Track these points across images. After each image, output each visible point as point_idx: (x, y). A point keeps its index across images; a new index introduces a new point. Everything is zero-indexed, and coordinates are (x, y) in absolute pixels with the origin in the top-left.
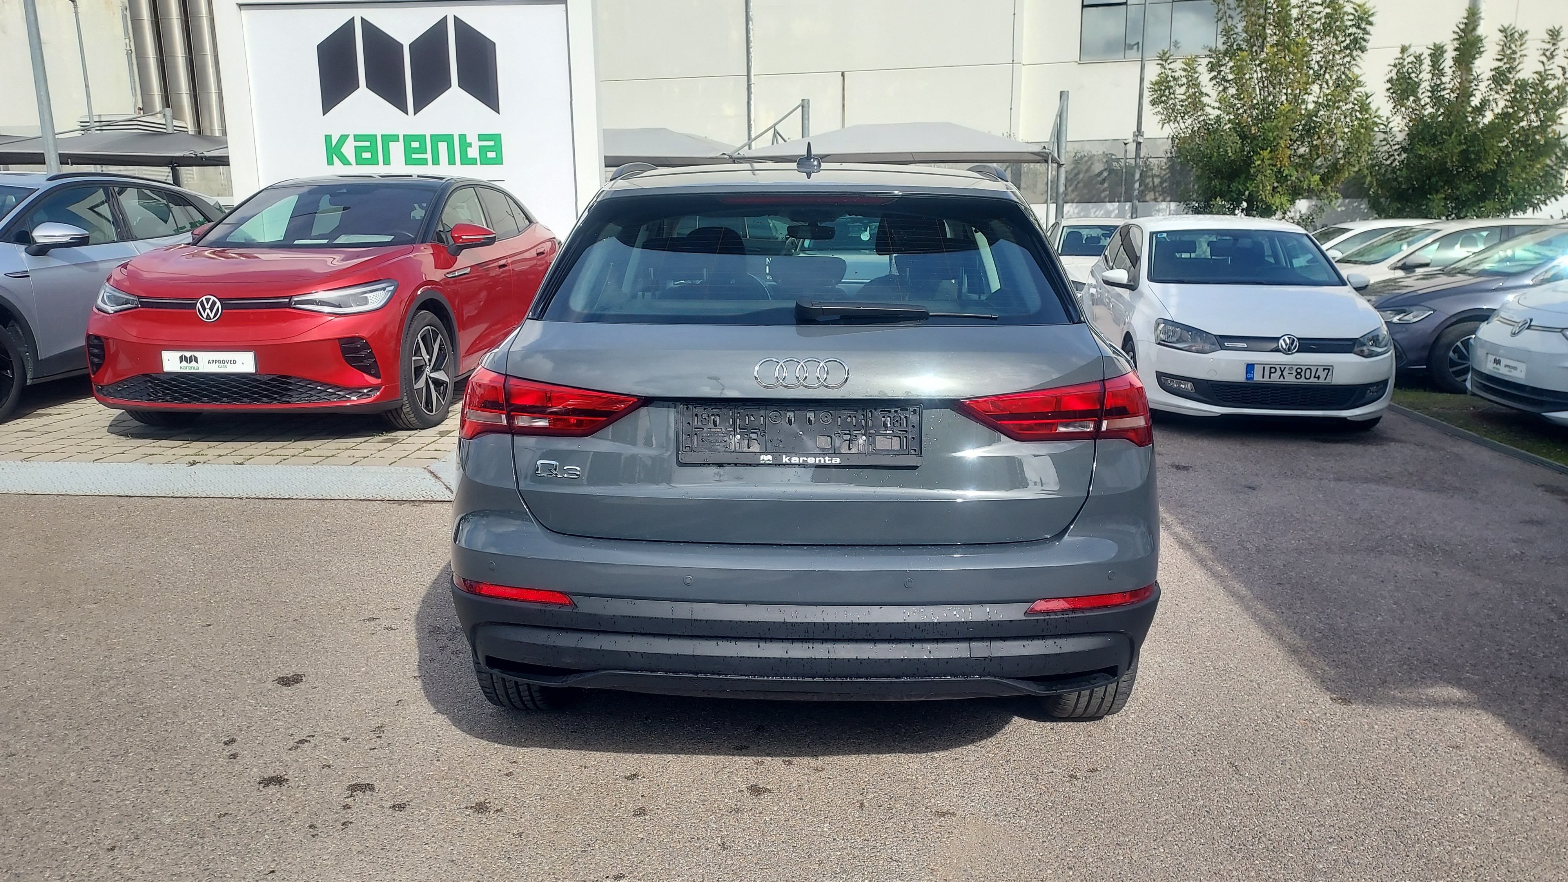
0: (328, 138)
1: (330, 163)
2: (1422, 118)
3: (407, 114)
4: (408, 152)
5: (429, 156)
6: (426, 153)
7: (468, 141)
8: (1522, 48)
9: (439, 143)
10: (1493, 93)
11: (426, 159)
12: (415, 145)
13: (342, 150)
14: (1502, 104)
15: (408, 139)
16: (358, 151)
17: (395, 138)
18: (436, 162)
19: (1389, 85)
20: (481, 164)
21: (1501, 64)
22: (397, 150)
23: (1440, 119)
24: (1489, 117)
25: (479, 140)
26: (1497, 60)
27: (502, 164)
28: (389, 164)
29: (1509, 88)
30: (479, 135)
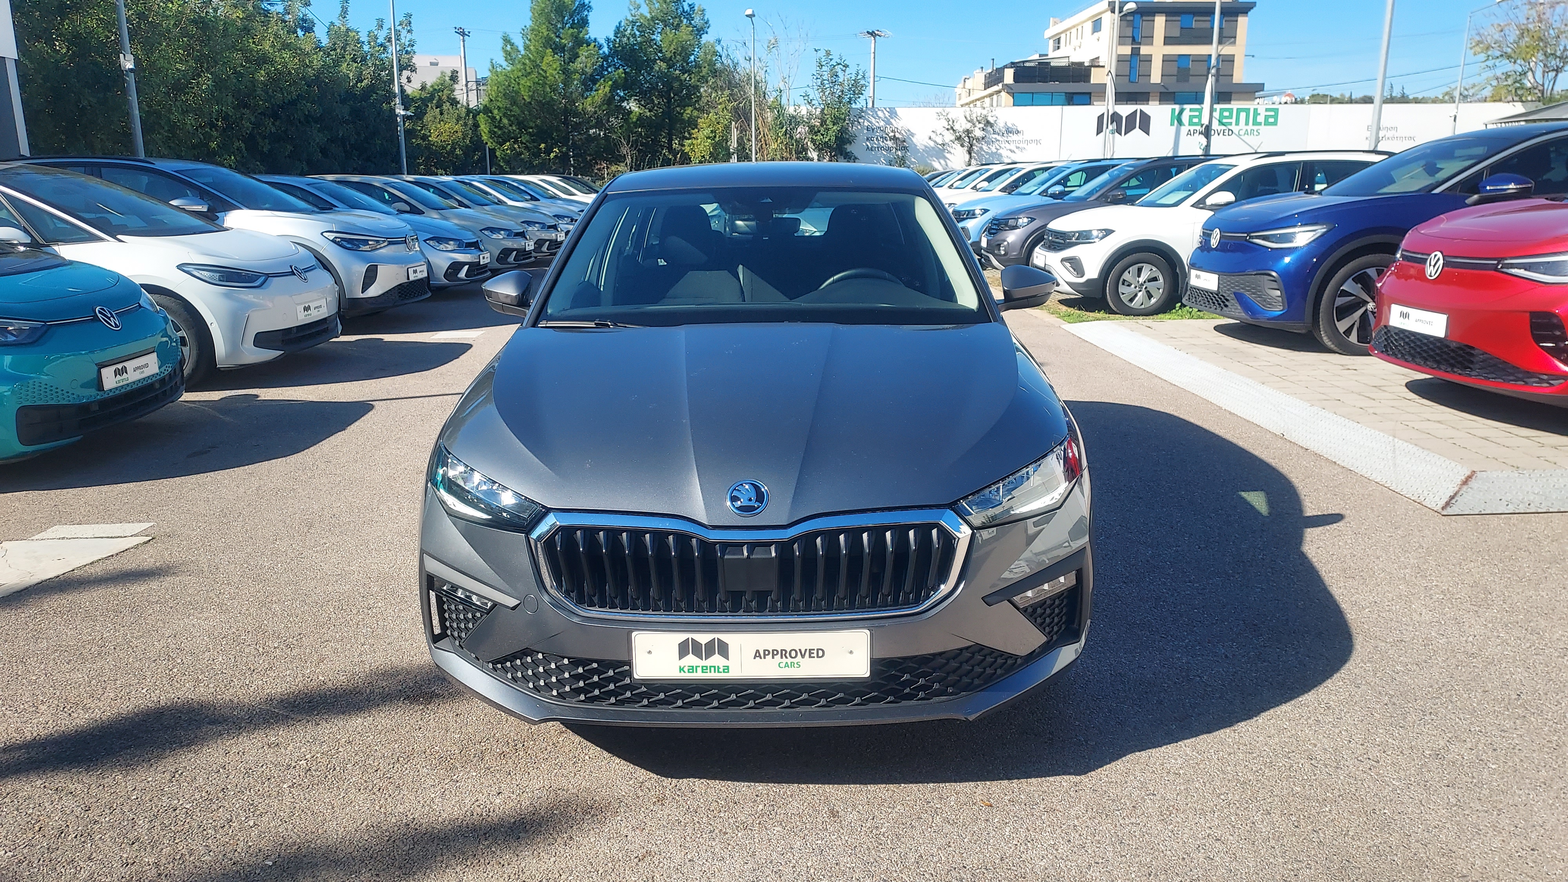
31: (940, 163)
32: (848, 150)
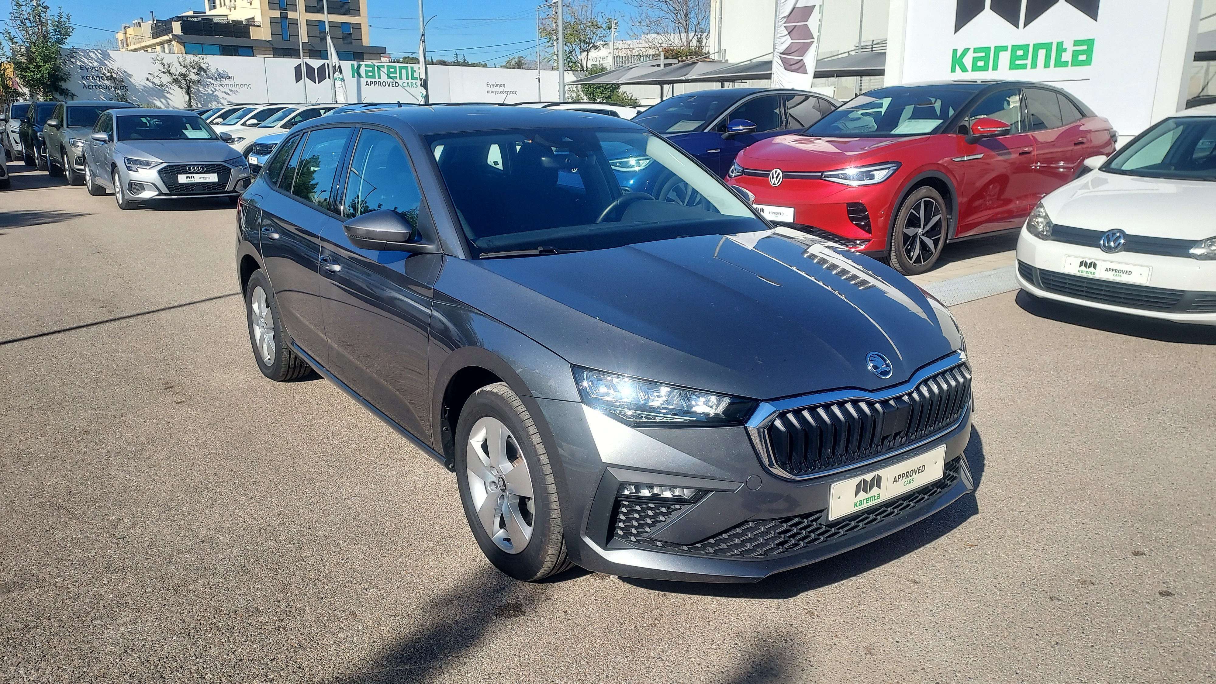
0: (955, 51)
1: (953, 70)
3: (1018, 28)
4: (1014, 58)
5: (1029, 62)
6: (1027, 59)
7: (1064, 47)
9: (1040, 51)
11: (1026, 64)
12: (1020, 53)
13: (963, 60)
15: (1015, 48)
16: (975, 60)
17: (1005, 48)
18: (1034, 66)
20: (1072, 66)
22: (1005, 58)
25: (1074, 46)
27: (1090, 65)
28: (997, 70)
30: (1075, 41)
31: (161, 102)
32: (64, 87)
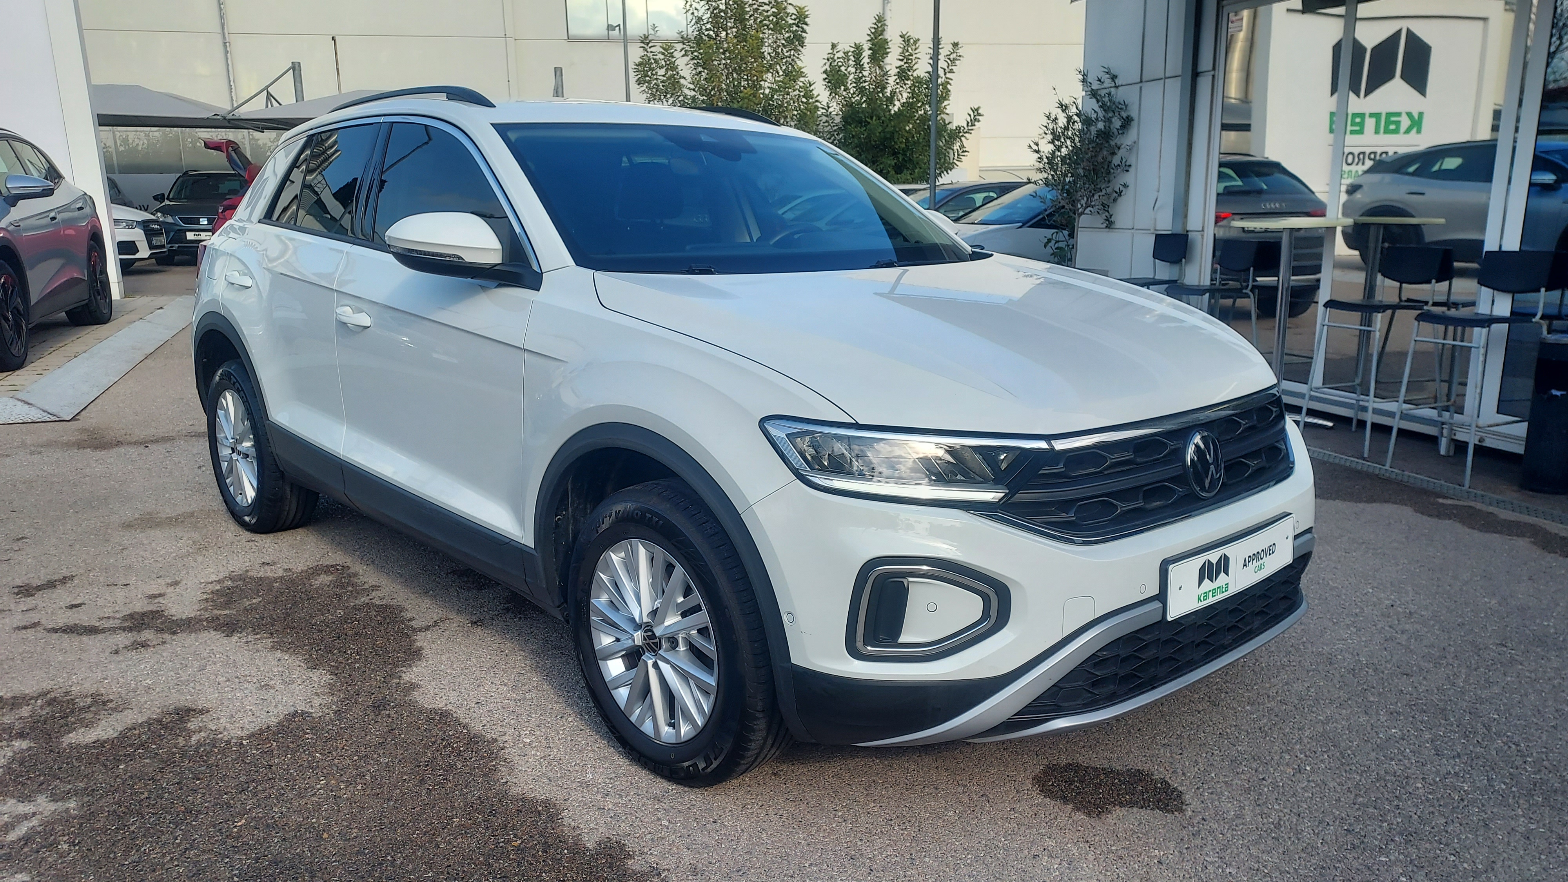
2: (851, 105)
8: (917, 51)
10: (899, 86)
14: (905, 95)
19: (825, 76)
21: (902, 63)
23: (864, 106)
24: (896, 107)
26: (900, 60)
29: (909, 82)
